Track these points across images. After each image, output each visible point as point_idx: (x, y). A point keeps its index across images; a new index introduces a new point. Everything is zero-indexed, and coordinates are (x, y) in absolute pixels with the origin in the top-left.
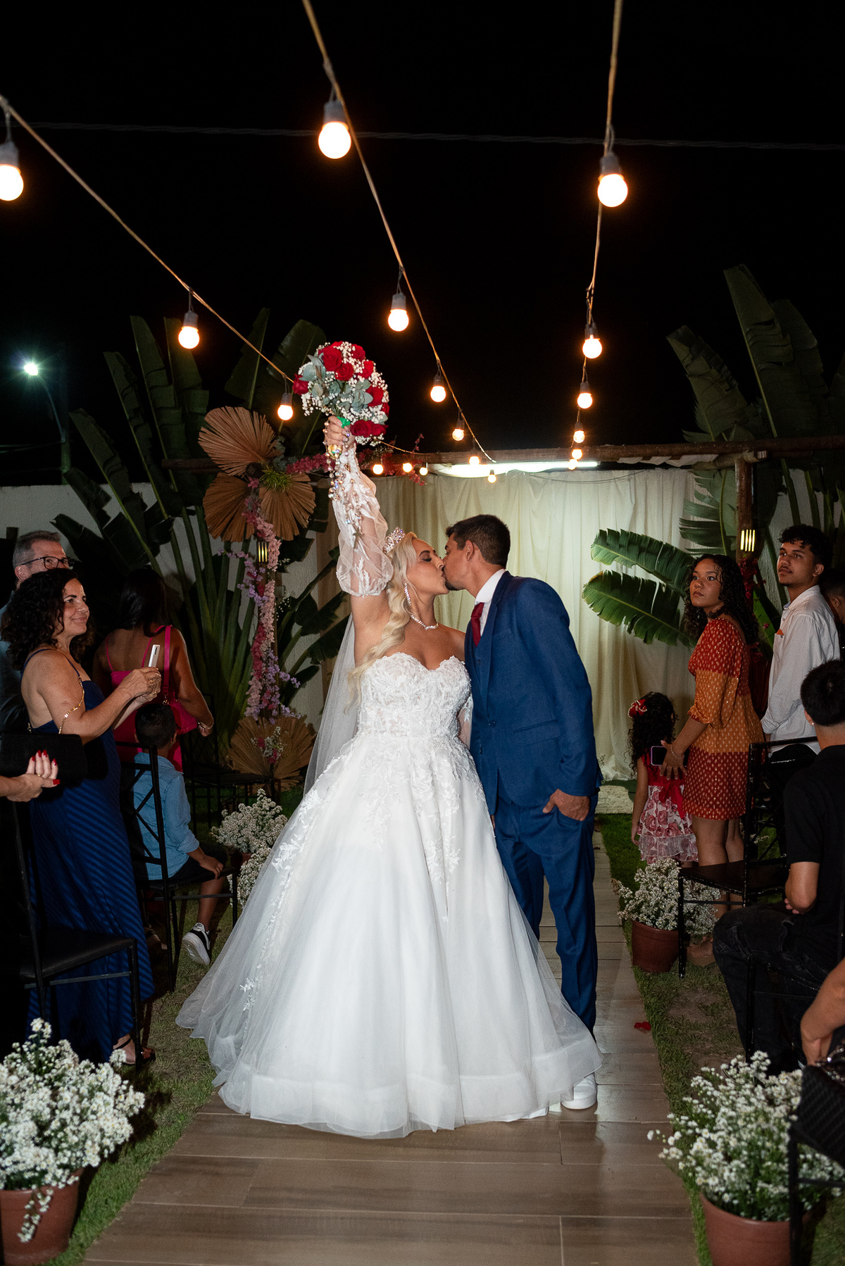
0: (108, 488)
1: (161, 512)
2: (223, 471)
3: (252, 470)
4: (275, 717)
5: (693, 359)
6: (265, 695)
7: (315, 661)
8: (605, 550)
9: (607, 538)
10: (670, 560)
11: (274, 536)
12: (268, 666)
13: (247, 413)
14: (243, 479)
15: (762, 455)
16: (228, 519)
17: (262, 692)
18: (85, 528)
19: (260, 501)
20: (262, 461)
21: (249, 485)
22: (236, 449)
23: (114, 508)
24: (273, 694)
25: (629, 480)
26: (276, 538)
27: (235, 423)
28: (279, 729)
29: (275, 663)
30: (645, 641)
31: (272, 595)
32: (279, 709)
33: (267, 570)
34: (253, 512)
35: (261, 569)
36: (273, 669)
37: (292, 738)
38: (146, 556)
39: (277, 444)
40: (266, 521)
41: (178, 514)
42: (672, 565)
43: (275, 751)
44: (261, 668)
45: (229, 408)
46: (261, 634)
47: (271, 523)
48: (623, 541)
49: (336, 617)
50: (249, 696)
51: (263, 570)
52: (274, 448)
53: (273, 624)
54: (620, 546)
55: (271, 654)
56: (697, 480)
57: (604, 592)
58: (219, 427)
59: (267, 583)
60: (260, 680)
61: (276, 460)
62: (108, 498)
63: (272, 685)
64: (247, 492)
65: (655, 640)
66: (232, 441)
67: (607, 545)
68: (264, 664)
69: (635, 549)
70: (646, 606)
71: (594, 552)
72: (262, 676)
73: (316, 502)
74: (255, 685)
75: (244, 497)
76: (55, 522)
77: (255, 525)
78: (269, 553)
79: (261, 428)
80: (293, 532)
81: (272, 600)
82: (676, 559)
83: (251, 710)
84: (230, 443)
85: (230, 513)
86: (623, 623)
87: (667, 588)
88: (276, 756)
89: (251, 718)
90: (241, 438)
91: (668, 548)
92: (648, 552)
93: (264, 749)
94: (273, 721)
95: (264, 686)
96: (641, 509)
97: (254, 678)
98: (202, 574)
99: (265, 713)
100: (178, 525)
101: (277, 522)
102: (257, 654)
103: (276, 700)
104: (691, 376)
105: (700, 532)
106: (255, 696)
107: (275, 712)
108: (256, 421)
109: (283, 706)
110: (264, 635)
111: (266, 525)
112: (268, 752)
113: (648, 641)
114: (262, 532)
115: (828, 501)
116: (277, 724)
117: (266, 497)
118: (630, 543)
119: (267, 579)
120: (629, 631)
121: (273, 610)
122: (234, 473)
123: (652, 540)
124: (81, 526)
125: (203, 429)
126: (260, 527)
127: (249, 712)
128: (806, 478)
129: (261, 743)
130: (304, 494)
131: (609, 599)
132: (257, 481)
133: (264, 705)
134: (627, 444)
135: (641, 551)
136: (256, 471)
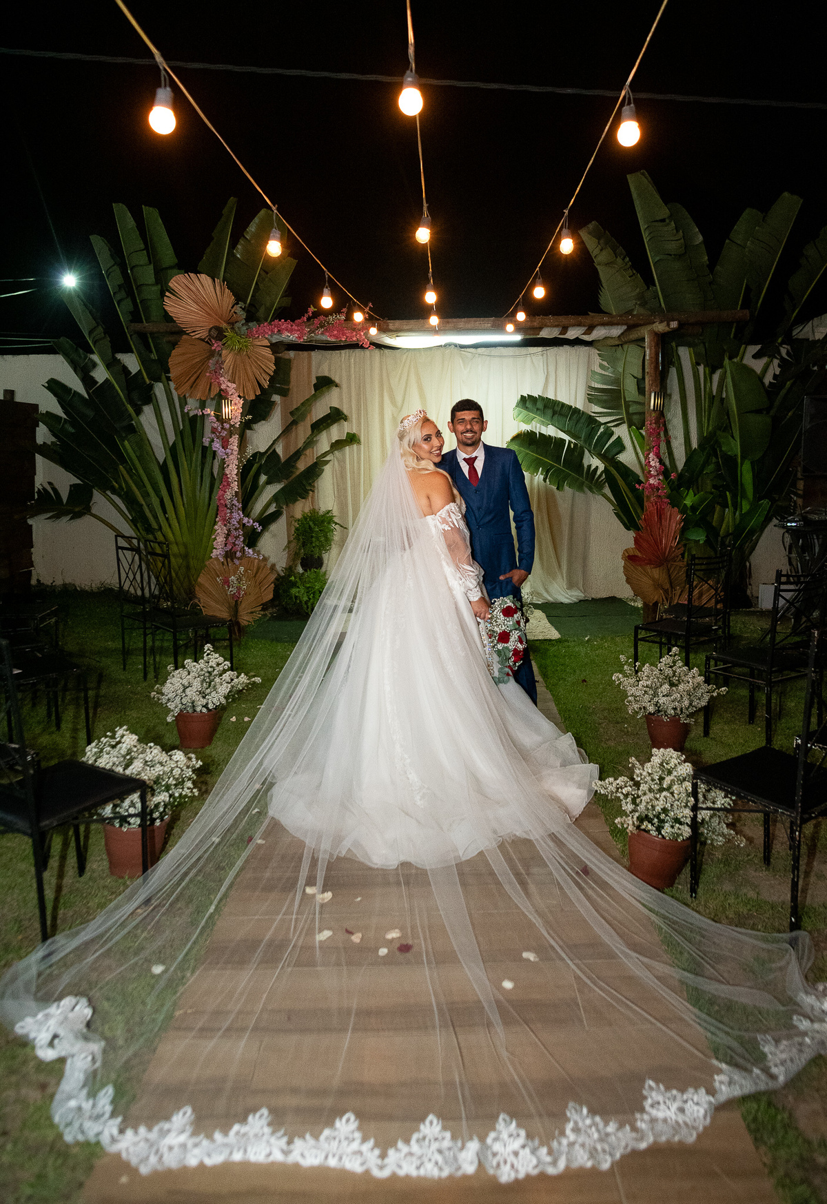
0: (95, 358)
1: (143, 378)
2: (188, 334)
3: (214, 333)
4: (238, 559)
5: (601, 250)
6: (230, 539)
7: (279, 506)
8: (525, 412)
9: (528, 402)
10: (578, 421)
11: (237, 394)
12: (231, 513)
13: (209, 280)
14: (207, 342)
15: (674, 325)
16: (193, 379)
17: (228, 535)
18: (75, 391)
19: (223, 363)
20: (224, 325)
21: (213, 348)
22: (198, 314)
23: (101, 374)
24: (237, 537)
25: (542, 355)
26: (239, 396)
27: (198, 290)
28: (242, 569)
29: (239, 509)
30: (558, 489)
31: (235, 448)
32: (243, 551)
33: (232, 426)
34: (216, 372)
35: (225, 424)
36: (237, 515)
37: (255, 576)
38: (130, 415)
39: (237, 309)
40: (229, 381)
41: (158, 380)
42: (580, 425)
43: (239, 589)
44: (226, 514)
45: (192, 275)
46: (225, 483)
47: (234, 383)
48: (540, 405)
49: (297, 469)
50: (215, 539)
51: (227, 426)
52: (235, 313)
53: (236, 475)
54: (537, 409)
55: (235, 502)
56: (599, 355)
57: (523, 447)
58: (183, 293)
59: (231, 437)
60: (225, 525)
61: (237, 325)
62: (94, 365)
63: (236, 529)
64: (212, 354)
65: (566, 488)
66: (195, 306)
67: (526, 408)
68: (228, 511)
69: (550, 412)
70: (558, 460)
71: (516, 414)
72: (226, 522)
73: (275, 364)
74: (220, 529)
75: (209, 358)
76: (46, 385)
77: (220, 384)
78: (233, 410)
79: (222, 293)
80: (255, 392)
81: (235, 453)
82: (583, 420)
83: (218, 552)
84: (194, 307)
85: (195, 372)
86: (539, 473)
87: (575, 444)
88: (239, 594)
89: (217, 559)
90: (204, 303)
91: (576, 411)
92: (561, 414)
93: (229, 587)
94: (237, 562)
95: (229, 530)
96: (552, 379)
97: (220, 524)
98: (180, 434)
99: (230, 555)
100: (159, 389)
101: (240, 384)
102: (222, 501)
103: (240, 542)
104: (599, 264)
105: (604, 398)
106: (220, 539)
107: (238, 554)
108: (218, 288)
109: (246, 548)
110: (229, 485)
111: (229, 384)
112: (232, 590)
113: (560, 488)
114: (226, 391)
115: (707, 372)
116: (240, 564)
117: (228, 358)
118: (545, 407)
119: (231, 434)
120: (545, 480)
121: (236, 462)
122: (197, 336)
123: (563, 404)
124: (71, 389)
125: (167, 294)
126: (223, 387)
127: (215, 553)
128: (690, 354)
129: (226, 582)
130: (263, 356)
131: (528, 454)
132: (220, 343)
133: (229, 547)
134: (554, 315)
135: (554, 413)
136: (218, 334)
